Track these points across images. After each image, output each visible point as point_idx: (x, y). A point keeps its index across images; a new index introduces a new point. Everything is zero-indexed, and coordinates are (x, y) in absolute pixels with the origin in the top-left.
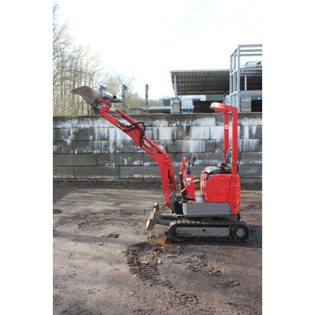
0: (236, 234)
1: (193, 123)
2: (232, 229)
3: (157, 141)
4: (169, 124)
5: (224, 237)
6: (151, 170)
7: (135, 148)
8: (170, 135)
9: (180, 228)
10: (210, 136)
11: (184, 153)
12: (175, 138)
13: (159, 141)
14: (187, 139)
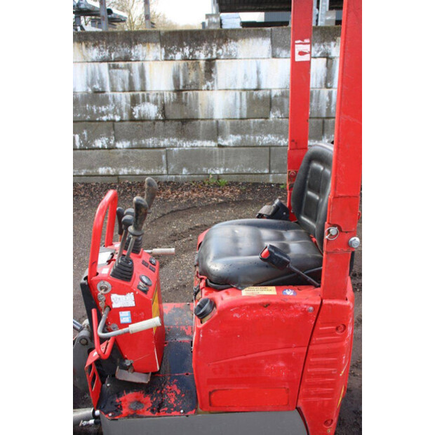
1: (220, 51)
3: (141, 93)
4: (166, 55)
6: (132, 158)
7: (95, 110)
8: (171, 82)
10: (259, 83)
11: (202, 119)
12: (181, 88)
13: (145, 93)
14: (208, 90)
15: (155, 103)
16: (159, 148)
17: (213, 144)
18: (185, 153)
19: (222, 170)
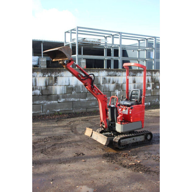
0: (147, 139)
4: (43, 75)
8: (44, 83)
10: (69, 83)
11: (53, 94)
12: (47, 85)
13: (36, 87)
14: (55, 85)
15: (39, 90)
16: (40, 104)
17: (57, 102)
18: (48, 105)
19: (59, 110)
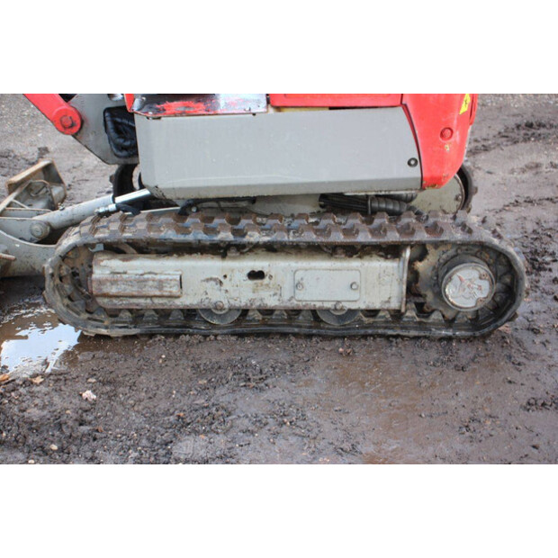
0: (440, 295)
2: (420, 266)
5: (372, 313)
9: (116, 263)
